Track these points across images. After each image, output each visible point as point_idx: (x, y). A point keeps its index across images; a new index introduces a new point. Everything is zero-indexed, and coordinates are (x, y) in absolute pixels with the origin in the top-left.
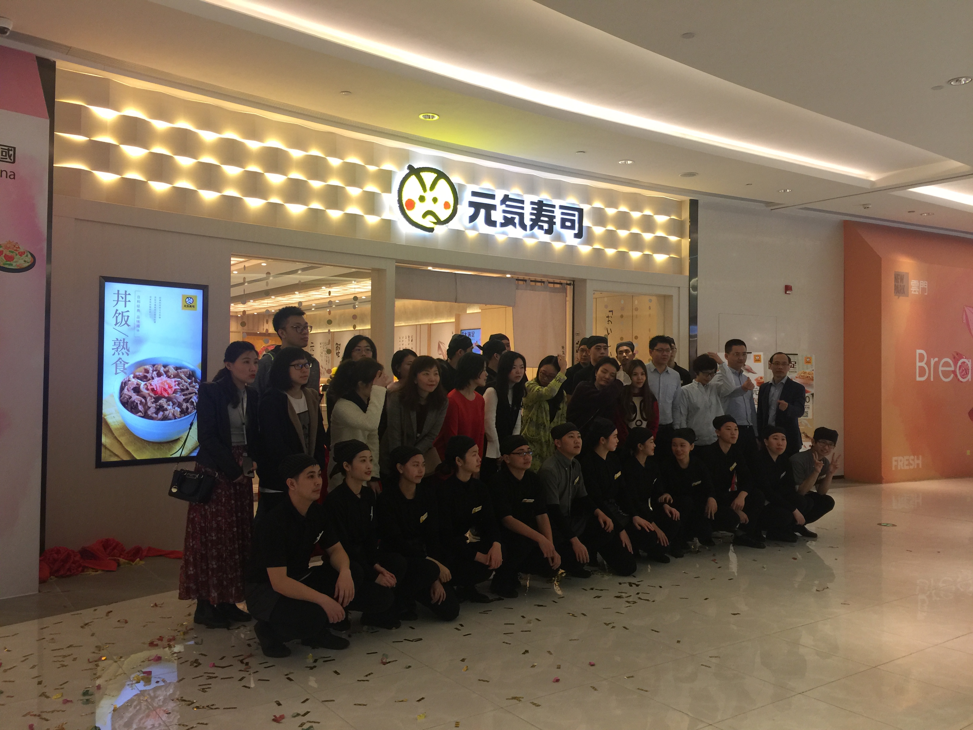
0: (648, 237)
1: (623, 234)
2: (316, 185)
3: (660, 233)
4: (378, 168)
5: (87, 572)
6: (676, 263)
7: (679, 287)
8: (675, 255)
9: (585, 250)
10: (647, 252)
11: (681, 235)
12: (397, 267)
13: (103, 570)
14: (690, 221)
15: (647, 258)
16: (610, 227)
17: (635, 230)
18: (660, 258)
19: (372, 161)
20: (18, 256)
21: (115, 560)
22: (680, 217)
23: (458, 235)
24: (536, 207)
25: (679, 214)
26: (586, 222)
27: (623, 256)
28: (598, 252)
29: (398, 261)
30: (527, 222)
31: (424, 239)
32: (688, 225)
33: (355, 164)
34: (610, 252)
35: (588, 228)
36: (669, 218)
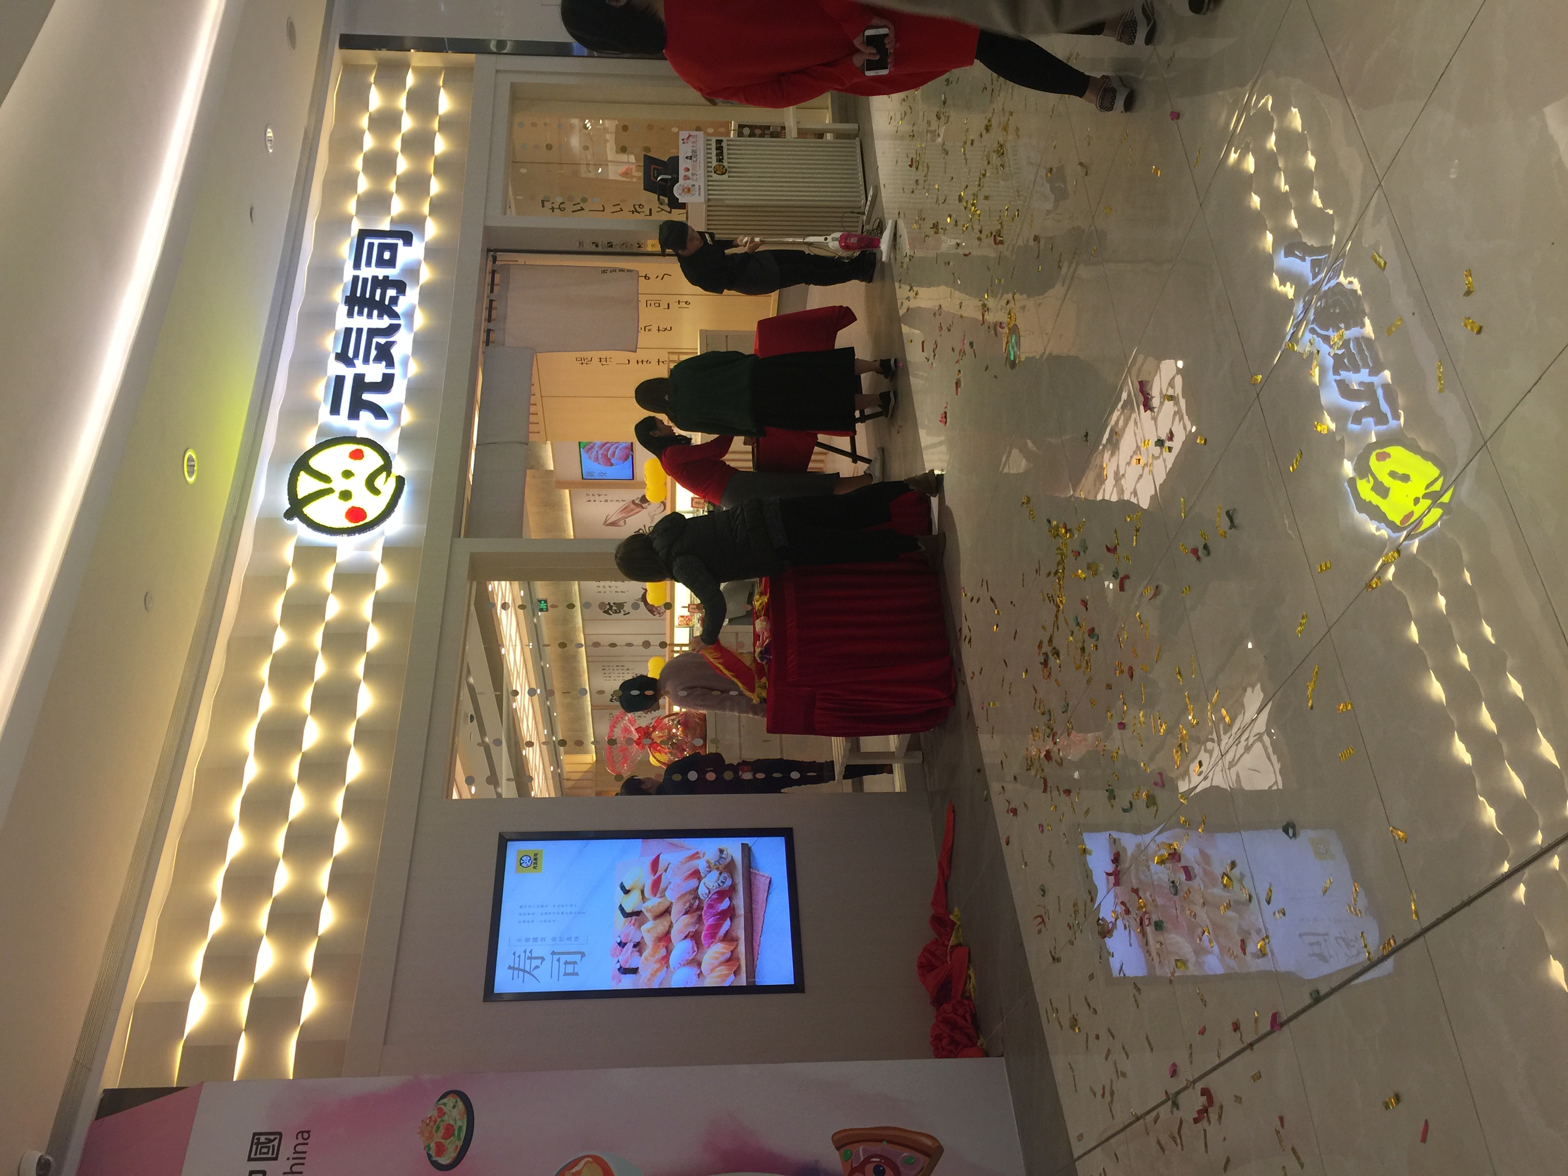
0: (408, 123)
1: (403, 165)
2: (322, 668)
3: (402, 102)
4: (291, 568)
5: (970, 992)
6: (454, 75)
7: (497, 71)
8: (440, 77)
9: (432, 229)
10: (436, 125)
11: (404, 67)
12: (466, 536)
13: (968, 968)
14: (380, 50)
15: (446, 125)
16: (392, 186)
17: (396, 144)
18: (445, 103)
19: (278, 579)
20: (446, 1118)
21: (951, 953)
22: (373, 67)
23: (408, 438)
24: (356, 308)
25: (368, 69)
26: (385, 225)
27: (442, 166)
28: (437, 207)
29: (457, 534)
30: (385, 322)
31: (416, 494)
32: (385, 54)
33: (284, 606)
34: (436, 187)
35: (393, 222)
36: (373, 86)
